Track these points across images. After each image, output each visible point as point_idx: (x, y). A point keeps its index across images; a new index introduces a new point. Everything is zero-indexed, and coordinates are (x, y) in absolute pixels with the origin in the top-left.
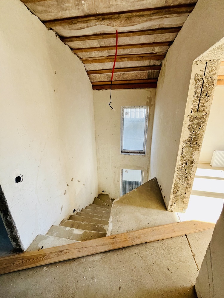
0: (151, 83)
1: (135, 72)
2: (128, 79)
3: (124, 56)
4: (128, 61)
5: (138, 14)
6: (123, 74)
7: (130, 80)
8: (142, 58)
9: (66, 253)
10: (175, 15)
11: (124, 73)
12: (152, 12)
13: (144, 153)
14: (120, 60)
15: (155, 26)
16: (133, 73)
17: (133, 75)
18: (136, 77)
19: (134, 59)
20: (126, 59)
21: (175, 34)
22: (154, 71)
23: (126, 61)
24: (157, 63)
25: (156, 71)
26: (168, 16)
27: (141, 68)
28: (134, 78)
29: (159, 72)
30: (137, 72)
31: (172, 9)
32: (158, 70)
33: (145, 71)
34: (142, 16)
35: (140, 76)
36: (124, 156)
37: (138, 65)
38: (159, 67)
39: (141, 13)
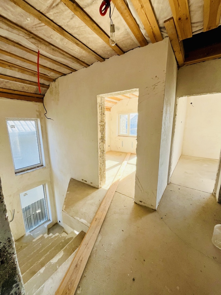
0: (37, 98)
1: (23, 84)
2: (12, 88)
3: (16, 66)
4: (18, 72)
5: (62, 52)
6: (6, 82)
7: (15, 90)
8: (35, 75)
9: (81, 260)
10: (79, 64)
11: (8, 81)
12: (70, 57)
13: (42, 165)
14: (9, 68)
15: (65, 62)
16: (19, 84)
17: (19, 86)
18: (22, 89)
19: (26, 72)
20: (17, 69)
21: (70, 71)
22: (42, 88)
23: (16, 71)
24: (47, 83)
25: (44, 88)
26: (75, 62)
27: (31, 83)
28: (20, 89)
29: (47, 90)
30: (25, 84)
31: (80, 62)
32: (46, 89)
33: (34, 86)
34: (63, 54)
35: (27, 89)
36: (21, 176)
37: (27, 79)
38: (48, 87)
39: (64, 53)
